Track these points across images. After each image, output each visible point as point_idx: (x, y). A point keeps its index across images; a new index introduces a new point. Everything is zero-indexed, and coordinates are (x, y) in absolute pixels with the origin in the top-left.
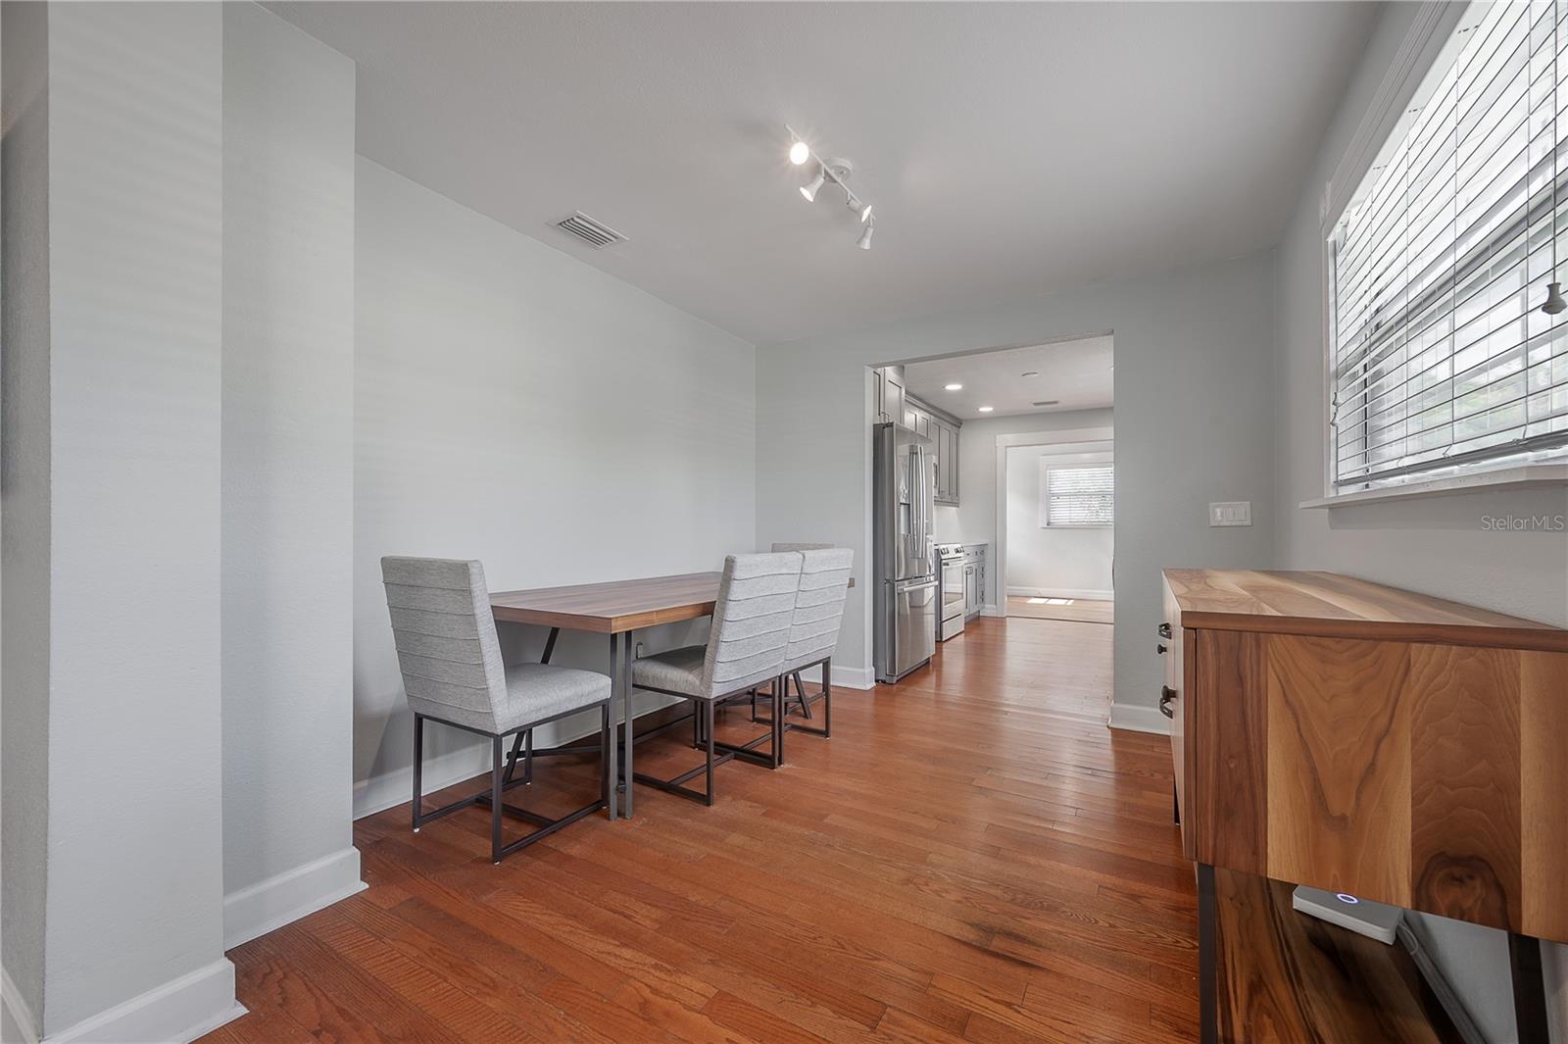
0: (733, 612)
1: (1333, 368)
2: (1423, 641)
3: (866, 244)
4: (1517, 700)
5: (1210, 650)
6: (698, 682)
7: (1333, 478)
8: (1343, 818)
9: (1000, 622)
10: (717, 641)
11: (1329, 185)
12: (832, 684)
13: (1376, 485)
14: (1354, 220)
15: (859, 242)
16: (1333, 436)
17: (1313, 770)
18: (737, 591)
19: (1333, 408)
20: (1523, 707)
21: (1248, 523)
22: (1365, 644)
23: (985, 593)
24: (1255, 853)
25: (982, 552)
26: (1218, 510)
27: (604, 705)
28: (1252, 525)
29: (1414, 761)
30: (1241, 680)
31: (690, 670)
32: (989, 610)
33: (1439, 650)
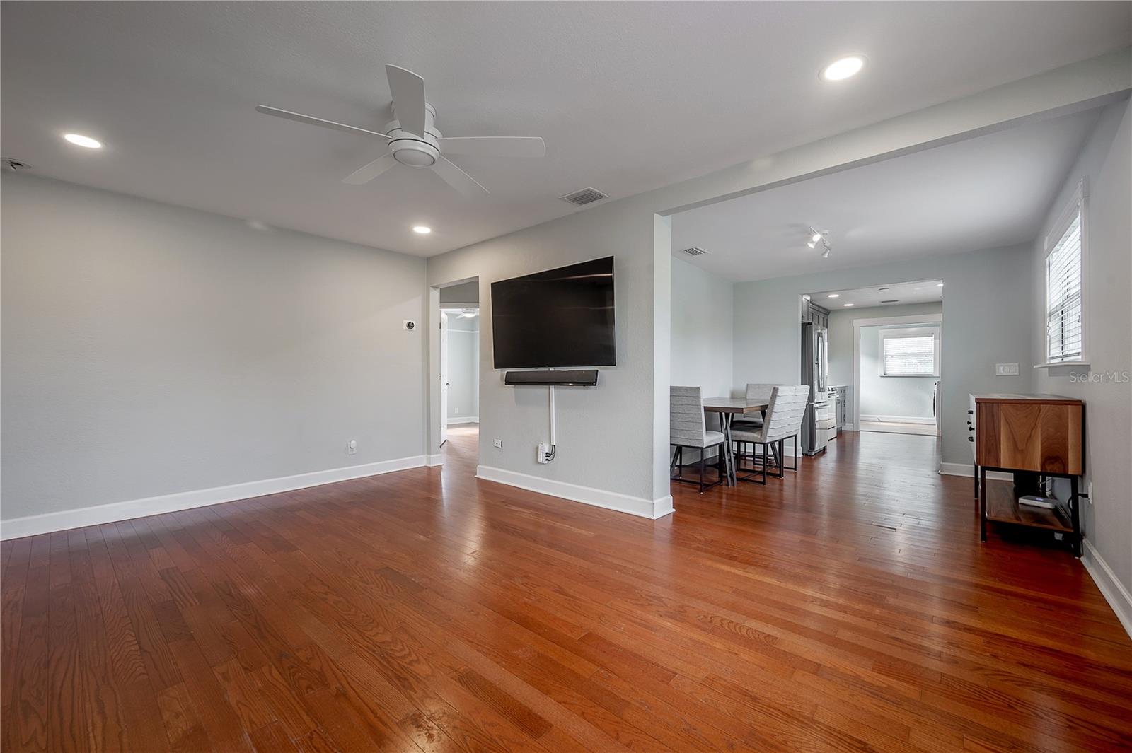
0: (776, 409)
1: (1048, 312)
2: (1043, 404)
3: (826, 256)
4: (1068, 418)
5: (984, 408)
6: (759, 437)
7: (1048, 356)
8: (1022, 450)
9: (856, 433)
10: (770, 420)
11: (1047, 238)
12: (785, 455)
13: (1066, 359)
14: (1054, 258)
15: (823, 254)
16: (1048, 339)
17: (1014, 439)
18: (778, 401)
19: (1048, 329)
20: (1069, 419)
21: (1017, 373)
22: (1028, 405)
23: (846, 416)
24: (997, 461)
25: (844, 391)
26: (1001, 368)
27: (721, 446)
28: (1019, 375)
29: (1041, 435)
30: (993, 416)
31: (754, 433)
32: (848, 427)
33: (1048, 406)
